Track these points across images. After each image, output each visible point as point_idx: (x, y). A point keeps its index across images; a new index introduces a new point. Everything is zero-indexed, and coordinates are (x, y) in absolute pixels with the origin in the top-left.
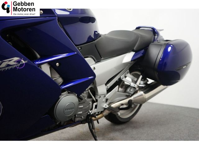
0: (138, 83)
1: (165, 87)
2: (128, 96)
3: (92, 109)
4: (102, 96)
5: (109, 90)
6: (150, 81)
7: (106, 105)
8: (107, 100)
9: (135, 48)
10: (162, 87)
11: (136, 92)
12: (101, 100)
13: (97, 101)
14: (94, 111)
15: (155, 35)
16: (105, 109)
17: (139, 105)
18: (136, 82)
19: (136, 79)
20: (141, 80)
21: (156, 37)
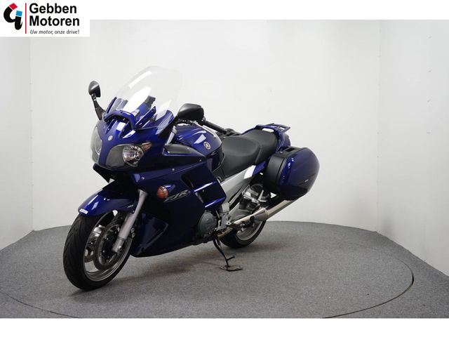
0: (259, 199)
1: (289, 201)
2: (249, 214)
3: (217, 226)
4: (226, 214)
5: (231, 207)
6: (273, 195)
7: (228, 223)
8: (229, 218)
9: (256, 161)
10: (285, 202)
11: (258, 209)
12: (225, 217)
13: (221, 218)
14: (219, 228)
15: (278, 139)
16: (227, 226)
17: (261, 222)
18: (257, 198)
19: (257, 194)
20: (263, 195)
21: (280, 140)
